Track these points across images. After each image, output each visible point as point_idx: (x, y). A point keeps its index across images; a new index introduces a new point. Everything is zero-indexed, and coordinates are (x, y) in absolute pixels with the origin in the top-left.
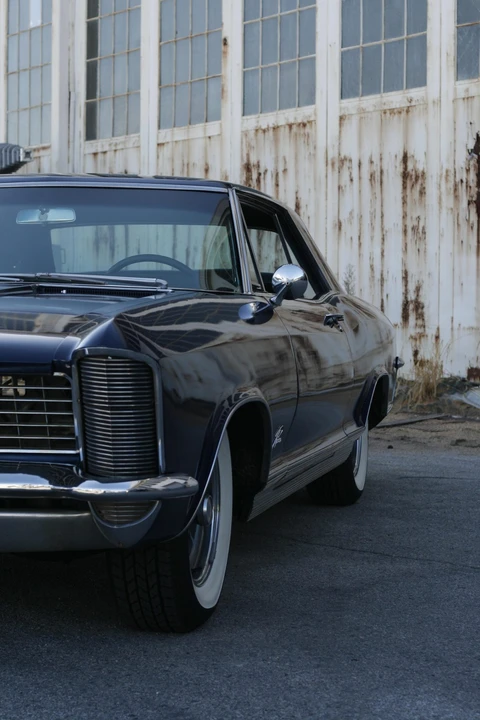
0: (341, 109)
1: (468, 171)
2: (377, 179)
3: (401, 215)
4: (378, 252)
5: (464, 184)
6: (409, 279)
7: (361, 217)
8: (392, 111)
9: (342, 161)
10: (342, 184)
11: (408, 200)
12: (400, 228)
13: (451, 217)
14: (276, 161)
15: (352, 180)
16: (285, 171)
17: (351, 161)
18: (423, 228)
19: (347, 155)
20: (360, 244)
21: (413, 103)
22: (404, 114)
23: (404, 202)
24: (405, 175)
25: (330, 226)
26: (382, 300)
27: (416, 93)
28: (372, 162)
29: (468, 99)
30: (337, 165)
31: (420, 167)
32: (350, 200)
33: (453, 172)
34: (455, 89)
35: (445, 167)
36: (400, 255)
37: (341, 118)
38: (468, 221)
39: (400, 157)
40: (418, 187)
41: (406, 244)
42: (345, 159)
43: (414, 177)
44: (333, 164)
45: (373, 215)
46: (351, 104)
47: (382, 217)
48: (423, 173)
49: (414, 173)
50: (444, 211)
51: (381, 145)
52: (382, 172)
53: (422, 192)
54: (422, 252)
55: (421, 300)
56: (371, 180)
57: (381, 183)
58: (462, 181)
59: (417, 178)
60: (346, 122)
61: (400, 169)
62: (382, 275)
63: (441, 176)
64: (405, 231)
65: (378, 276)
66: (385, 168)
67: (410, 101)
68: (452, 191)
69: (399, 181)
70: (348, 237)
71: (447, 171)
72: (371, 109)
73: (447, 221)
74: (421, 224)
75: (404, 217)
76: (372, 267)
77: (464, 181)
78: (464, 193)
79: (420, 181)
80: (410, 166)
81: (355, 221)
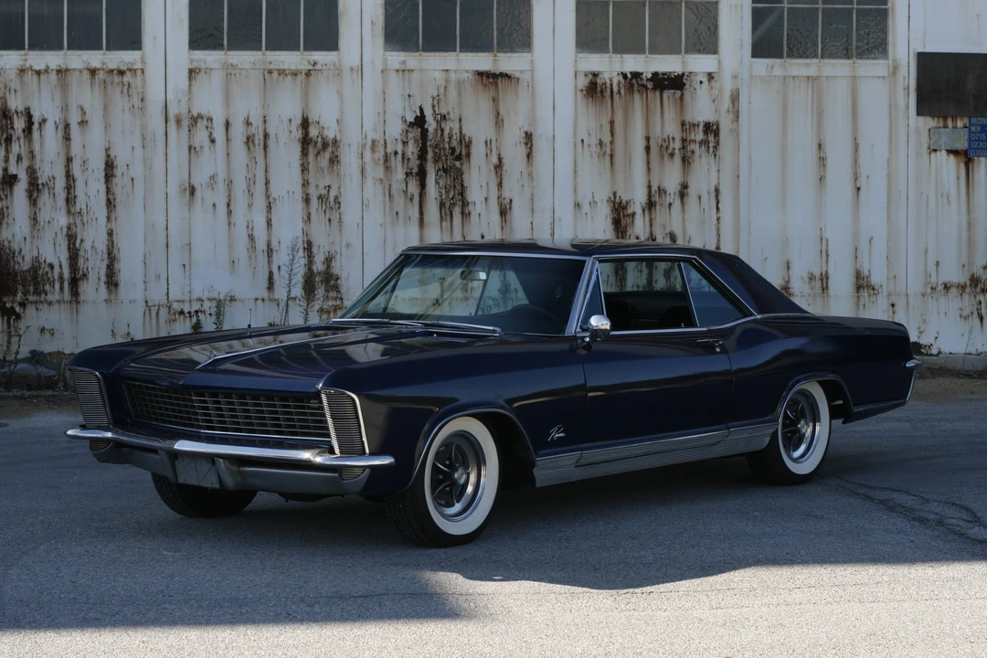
0: (192, 61)
1: (405, 143)
2: (259, 142)
3: (300, 182)
4: (260, 220)
5: (399, 156)
6: (315, 250)
7: (230, 183)
8: (282, 72)
9: (195, 120)
10: (197, 144)
11: (311, 168)
12: (299, 195)
13: (379, 188)
14: (65, 108)
15: (213, 141)
16: (83, 123)
17: (210, 119)
18: (336, 198)
19: (204, 112)
20: (230, 213)
21: (318, 67)
22: (301, 78)
23: (304, 169)
24: (306, 142)
25: (173, 190)
26: (271, 273)
27: (321, 57)
28: (248, 124)
29: (404, 71)
30: (186, 123)
31: (330, 134)
32: (211, 163)
33: (382, 142)
34: (385, 60)
35: (371, 136)
36: (300, 225)
37: (192, 72)
38: (405, 192)
39: (298, 121)
40: (327, 155)
41: (309, 214)
42: (200, 116)
43: (319, 145)
44: (178, 122)
45: (251, 182)
46: (210, 58)
47: (267, 183)
48: (335, 142)
49: (320, 139)
50: (369, 182)
51: (265, 106)
52: (266, 136)
53: (334, 160)
54: (335, 223)
55: (336, 270)
56: (247, 143)
57: (265, 147)
58: (396, 153)
59: (325, 145)
60: (201, 77)
61: (299, 134)
62: (269, 246)
63: (364, 146)
64: (307, 200)
65: (261, 245)
66: (271, 131)
67: (315, 64)
68: (382, 162)
69: (297, 148)
70: (209, 202)
71: (373, 142)
72: (247, 67)
73: (374, 192)
74: (333, 194)
75: (305, 184)
76: (251, 238)
77: (400, 152)
78: (400, 165)
79: (330, 149)
80: (313, 132)
81: (221, 186)
